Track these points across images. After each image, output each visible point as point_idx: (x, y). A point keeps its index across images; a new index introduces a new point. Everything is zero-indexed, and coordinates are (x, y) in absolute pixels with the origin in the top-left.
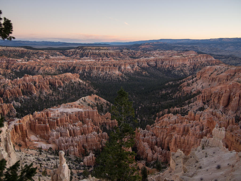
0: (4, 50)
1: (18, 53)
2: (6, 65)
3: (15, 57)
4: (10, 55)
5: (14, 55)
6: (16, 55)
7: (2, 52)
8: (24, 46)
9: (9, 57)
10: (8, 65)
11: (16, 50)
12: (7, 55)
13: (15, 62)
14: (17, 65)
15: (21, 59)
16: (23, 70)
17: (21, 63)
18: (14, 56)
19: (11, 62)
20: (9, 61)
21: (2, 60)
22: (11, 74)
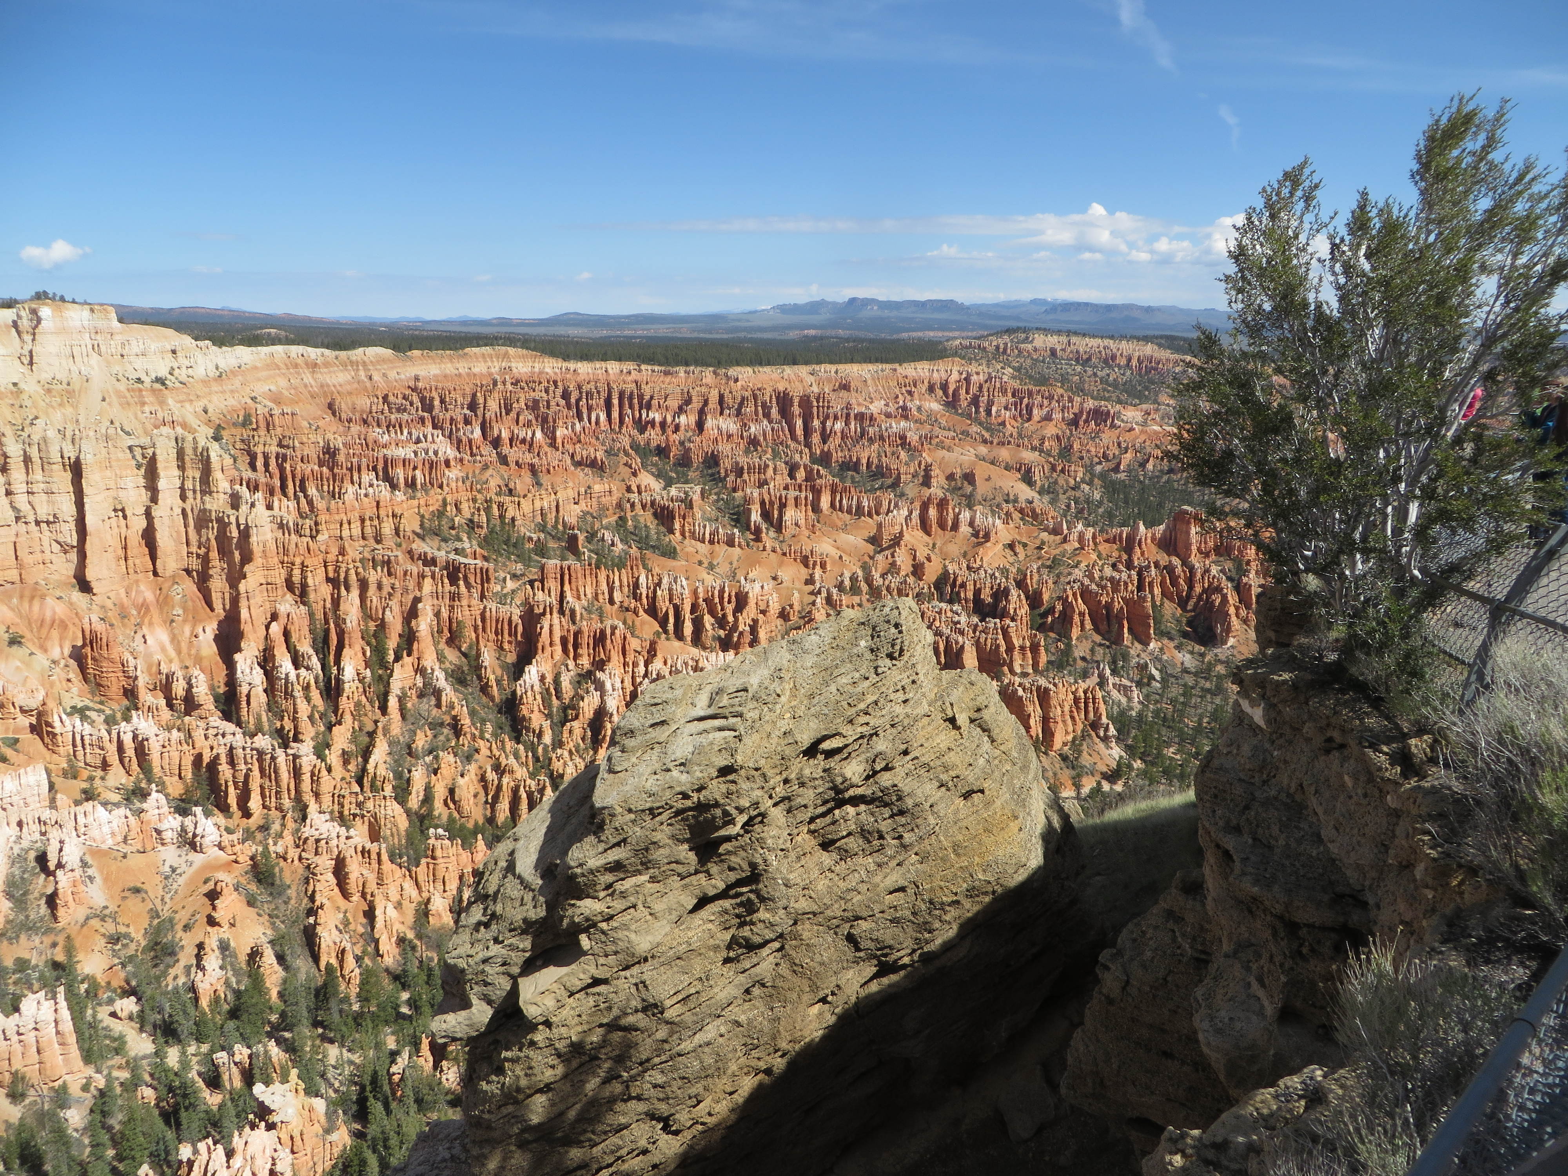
0: (1053, 352)
1: (1128, 373)
2: (1061, 434)
3: (1108, 391)
4: (1082, 381)
5: (1104, 380)
6: (1115, 384)
7: (1043, 361)
8: (1162, 337)
9: (1080, 390)
11: (1114, 356)
12: (1069, 381)
13: (1108, 422)
14: (1119, 443)
15: (1143, 406)
17: (1142, 433)
18: (1104, 390)
19: (1087, 421)
20: (1075, 416)
21: (1041, 405)
22: (1086, 488)
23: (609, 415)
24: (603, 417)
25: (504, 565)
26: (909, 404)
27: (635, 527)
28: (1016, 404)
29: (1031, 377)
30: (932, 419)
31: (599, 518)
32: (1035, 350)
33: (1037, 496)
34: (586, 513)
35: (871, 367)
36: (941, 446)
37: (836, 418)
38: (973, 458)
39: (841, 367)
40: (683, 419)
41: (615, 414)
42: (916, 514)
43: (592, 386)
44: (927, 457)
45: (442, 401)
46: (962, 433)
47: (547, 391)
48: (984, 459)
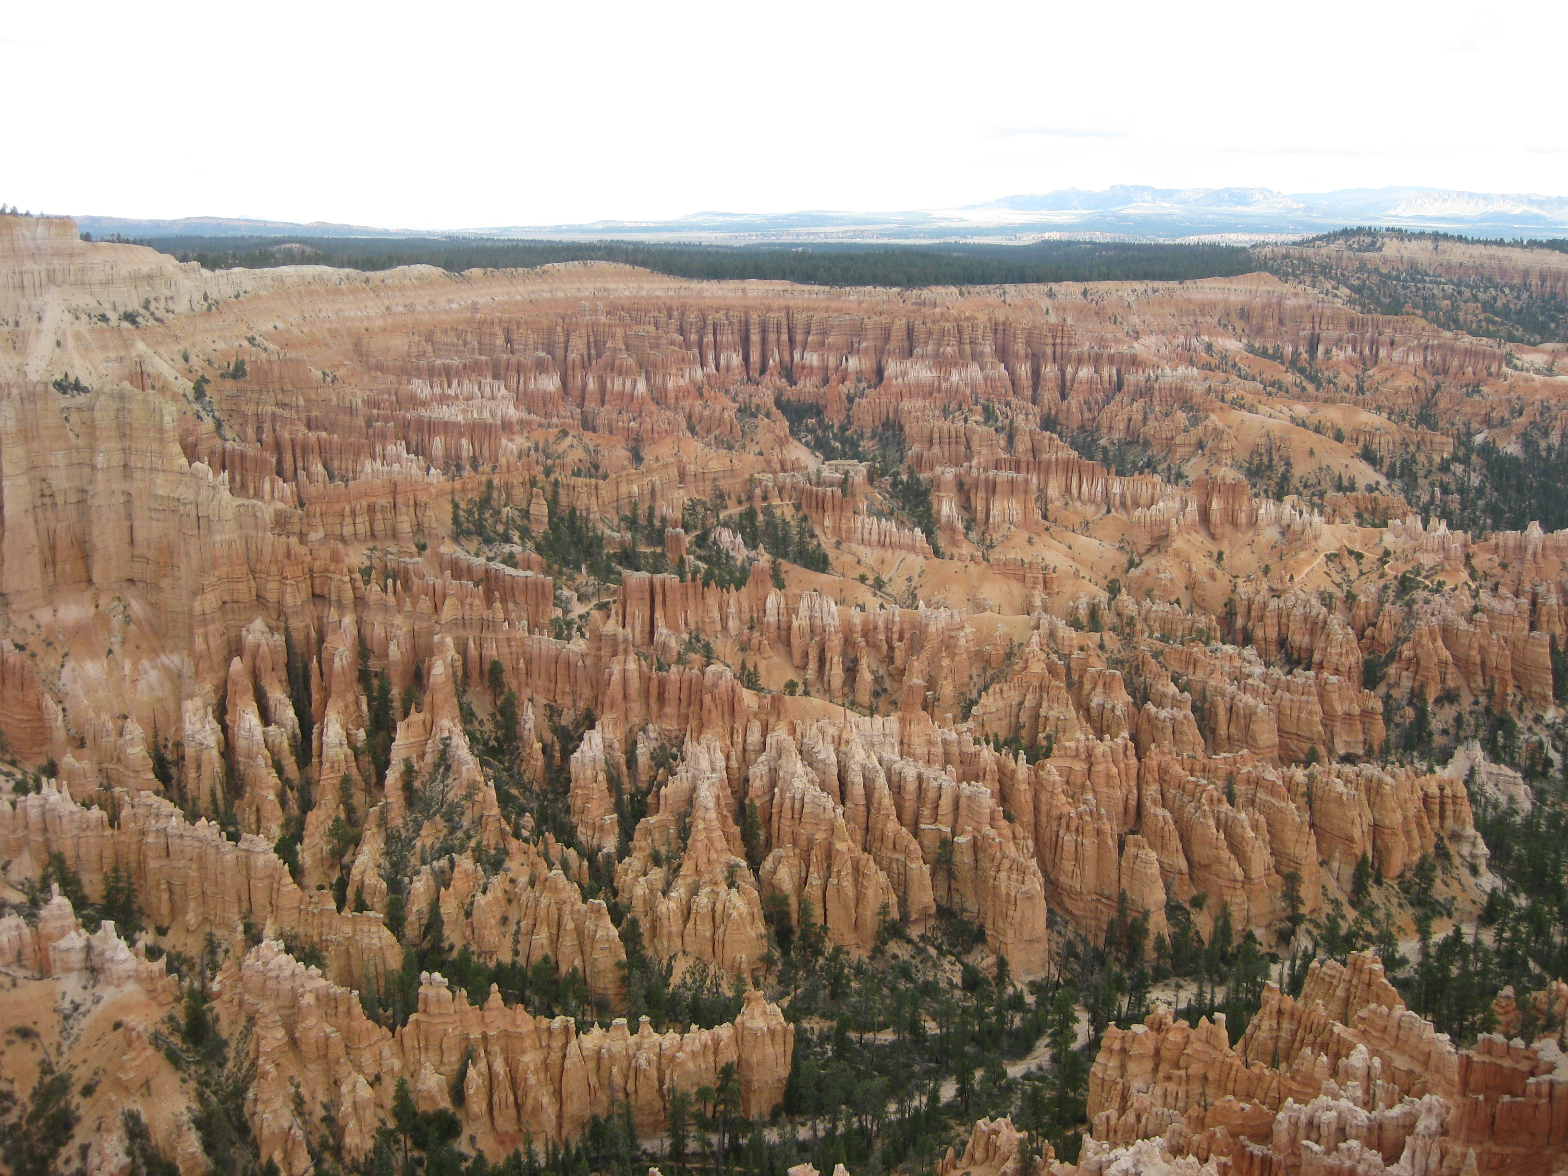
1: (1525, 295)
2: (1421, 385)
3: (1494, 323)
4: (1455, 308)
5: (1488, 307)
7: (1397, 278)
9: (1452, 322)
10: (1438, 387)
11: (1503, 272)
12: (1436, 308)
13: (1493, 369)
14: (1509, 401)
15: (1549, 346)
16: (1549, 449)
17: (1544, 385)
18: (1489, 321)
19: (1461, 367)
20: (1444, 360)
21: (1392, 343)
22: (1458, 469)
23: (746, 358)
24: (736, 360)
25: (571, 578)
26: (1194, 342)
27: (768, 524)
28: (1354, 342)
29: (1378, 303)
30: (1226, 363)
31: (716, 510)
32: (1385, 261)
33: (1383, 481)
34: (694, 503)
35: (1139, 286)
36: (1238, 404)
37: (1080, 361)
38: (1287, 423)
39: (1092, 285)
40: (853, 363)
41: (755, 357)
42: (1193, 507)
43: (721, 315)
44: (1215, 419)
45: (508, 340)
46: (1272, 385)
47: (656, 324)
48: (1304, 425)
